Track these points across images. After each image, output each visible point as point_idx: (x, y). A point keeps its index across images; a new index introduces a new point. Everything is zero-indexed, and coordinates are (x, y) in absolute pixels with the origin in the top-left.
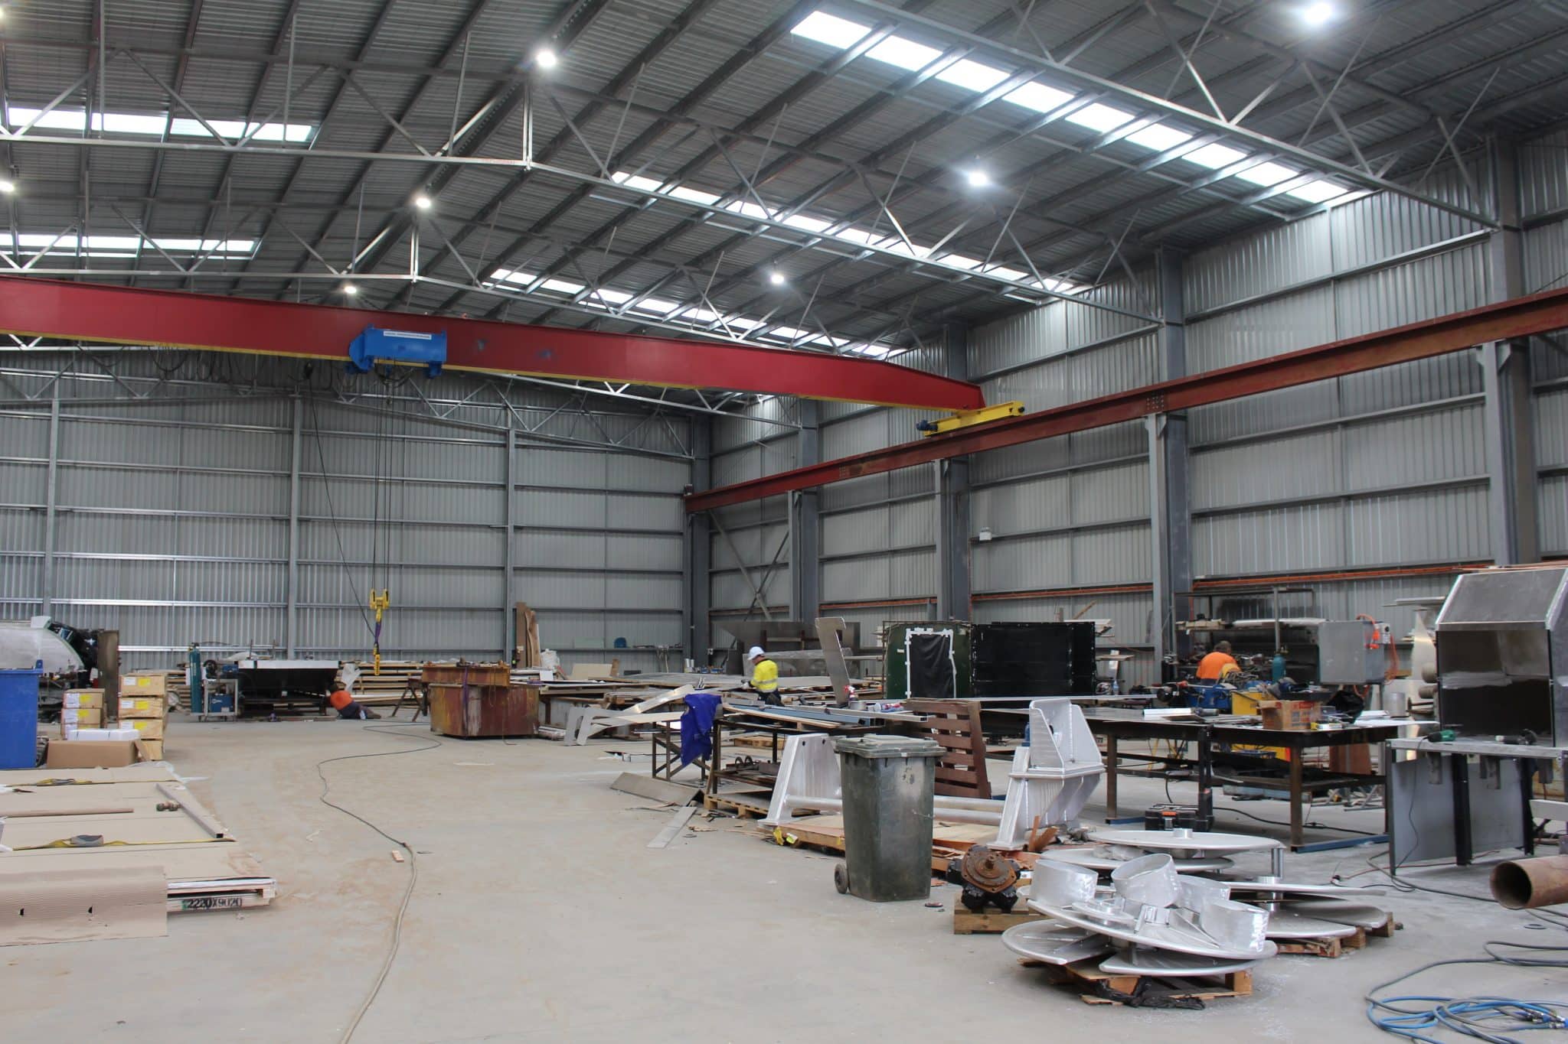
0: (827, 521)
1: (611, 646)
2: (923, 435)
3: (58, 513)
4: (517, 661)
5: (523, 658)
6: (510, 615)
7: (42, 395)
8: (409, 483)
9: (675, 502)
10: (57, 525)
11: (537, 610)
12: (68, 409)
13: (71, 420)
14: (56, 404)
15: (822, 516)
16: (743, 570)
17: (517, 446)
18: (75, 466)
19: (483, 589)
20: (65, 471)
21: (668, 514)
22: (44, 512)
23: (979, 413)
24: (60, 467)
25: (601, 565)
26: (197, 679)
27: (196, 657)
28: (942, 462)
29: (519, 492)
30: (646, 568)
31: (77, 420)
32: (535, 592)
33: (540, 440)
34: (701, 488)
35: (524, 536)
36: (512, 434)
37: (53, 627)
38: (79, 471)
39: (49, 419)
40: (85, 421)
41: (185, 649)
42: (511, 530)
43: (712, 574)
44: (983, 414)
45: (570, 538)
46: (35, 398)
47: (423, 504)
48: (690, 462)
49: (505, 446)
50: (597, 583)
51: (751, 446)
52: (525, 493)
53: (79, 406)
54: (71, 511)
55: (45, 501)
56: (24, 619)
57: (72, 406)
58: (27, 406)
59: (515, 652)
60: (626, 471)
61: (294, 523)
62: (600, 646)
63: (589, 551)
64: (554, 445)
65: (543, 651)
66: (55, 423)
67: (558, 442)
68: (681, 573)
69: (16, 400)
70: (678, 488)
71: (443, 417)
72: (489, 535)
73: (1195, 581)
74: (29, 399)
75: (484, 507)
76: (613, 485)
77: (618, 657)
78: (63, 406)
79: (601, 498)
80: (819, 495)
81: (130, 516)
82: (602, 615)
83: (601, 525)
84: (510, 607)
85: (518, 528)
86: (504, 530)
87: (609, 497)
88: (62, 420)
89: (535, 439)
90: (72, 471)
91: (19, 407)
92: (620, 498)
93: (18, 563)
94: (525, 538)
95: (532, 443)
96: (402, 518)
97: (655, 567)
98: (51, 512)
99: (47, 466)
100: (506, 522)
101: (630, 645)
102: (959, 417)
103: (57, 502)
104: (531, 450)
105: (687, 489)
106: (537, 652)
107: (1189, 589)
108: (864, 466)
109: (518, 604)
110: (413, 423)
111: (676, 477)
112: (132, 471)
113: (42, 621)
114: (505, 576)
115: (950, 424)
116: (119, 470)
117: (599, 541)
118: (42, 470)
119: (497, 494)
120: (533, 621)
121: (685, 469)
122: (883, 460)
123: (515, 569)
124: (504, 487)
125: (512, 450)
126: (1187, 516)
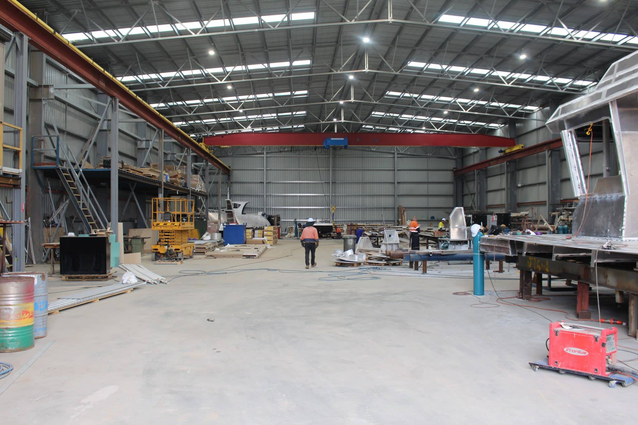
0: (488, 179)
1: (429, 219)
2: (502, 154)
3: (267, 183)
4: (399, 224)
5: (401, 223)
6: (396, 209)
7: (261, 151)
8: (365, 170)
9: (451, 172)
10: (267, 186)
11: (405, 208)
12: (268, 154)
13: (269, 157)
14: (265, 153)
15: (487, 178)
16: (469, 195)
17: (398, 157)
18: (271, 170)
19: (388, 202)
20: (268, 171)
21: (448, 176)
22: (263, 183)
23: (513, 147)
24: (267, 170)
25: (426, 193)
26: (296, 228)
27: (296, 222)
28: (507, 162)
29: (399, 172)
30: (441, 194)
31: (271, 157)
32: (406, 202)
33: (406, 155)
34: (459, 167)
35: (401, 185)
36: (396, 154)
37: (263, 215)
38: (272, 171)
39: (263, 157)
40: (273, 157)
41: (293, 220)
42: (396, 183)
43: (463, 196)
44: (515, 148)
45: (414, 185)
46: (260, 152)
47: (369, 176)
48: (455, 159)
49: (394, 157)
50: (424, 199)
51: (471, 154)
52: (401, 171)
53: (271, 153)
54: (270, 182)
55: (263, 180)
56: (255, 213)
57: (269, 153)
58: (258, 154)
59: (398, 221)
60: (434, 163)
61: (331, 183)
62: (426, 219)
63: (422, 190)
64: (410, 156)
65: (407, 220)
66: (265, 158)
67: (411, 155)
68: (453, 195)
69: (255, 152)
70: (451, 168)
71: (374, 150)
72: (390, 185)
73: (561, 200)
74: (258, 152)
75: (388, 176)
76: (430, 168)
77: (432, 222)
78: (267, 153)
79: (425, 172)
80: (486, 171)
81: (286, 183)
82: (427, 209)
83: (426, 180)
84: (397, 206)
85: (398, 183)
86: (394, 183)
87: (429, 172)
88: (266, 157)
89: (404, 154)
90: (270, 171)
91: (256, 154)
92: (432, 172)
93: (256, 197)
94: (401, 186)
95: (403, 156)
96: (363, 181)
97: (443, 194)
98: (265, 183)
99: (263, 170)
100: (395, 181)
101: (436, 219)
102: (509, 149)
103: (266, 180)
104: (403, 158)
105: (454, 168)
106: (405, 221)
107: (559, 203)
108: (491, 162)
109: (399, 206)
110: (366, 152)
111: (451, 165)
112: (286, 170)
113: (260, 213)
114: (394, 197)
115: (508, 151)
116: (282, 170)
117: (425, 186)
118: (262, 171)
119: (392, 172)
120: (404, 211)
121: (454, 162)
122: (495, 161)
123: (398, 195)
124: (394, 170)
125: (396, 159)
126: (559, 180)
